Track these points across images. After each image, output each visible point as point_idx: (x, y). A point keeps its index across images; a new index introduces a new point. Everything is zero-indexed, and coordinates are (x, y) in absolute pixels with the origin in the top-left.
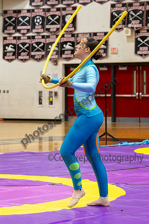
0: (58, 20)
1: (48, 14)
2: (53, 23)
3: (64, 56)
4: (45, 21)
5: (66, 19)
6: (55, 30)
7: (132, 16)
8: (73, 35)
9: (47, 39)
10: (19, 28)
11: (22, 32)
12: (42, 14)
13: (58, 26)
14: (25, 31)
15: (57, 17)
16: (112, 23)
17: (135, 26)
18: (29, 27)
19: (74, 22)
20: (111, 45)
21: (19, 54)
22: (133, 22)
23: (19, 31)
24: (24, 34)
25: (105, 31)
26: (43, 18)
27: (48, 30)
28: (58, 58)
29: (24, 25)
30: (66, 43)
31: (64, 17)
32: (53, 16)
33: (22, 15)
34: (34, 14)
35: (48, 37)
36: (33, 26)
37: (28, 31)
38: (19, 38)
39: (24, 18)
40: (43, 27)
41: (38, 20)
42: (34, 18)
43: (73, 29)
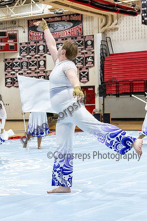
2: (33, 66)
4: (28, 64)
5: (40, 63)
7: (77, 60)
9: (30, 75)
10: (14, 68)
11: (16, 71)
12: (27, 60)
13: (36, 67)
14: (18, 70)
17: (79, 66)
18: (19, 68)
19: (45, 65)
21: (14, 83)
22: (78, 64)
23: (14, 70)
24: (17, 72)
26: (27, 62)
27: (30, 69)
29: (16, 67)
30: (40, 76)
31: (39, 62)
33: (15, 61)
34: (22, 61)
35: (30, 73)
36: (22, 68)
37: (19, 70)
38: (14, 74)
39: (16, 63)
40: (27, 68)
41: (25, 64)
42: (22, 63)
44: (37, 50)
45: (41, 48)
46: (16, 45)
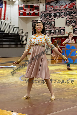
0: (49, 23)
1: (46, 21)
3: (51, 34)
4: (45, 23)
6: (48, 26)
7: (72, 22)
8: (54, 28)
12: (44, 21)
15: (49, 22)
16: (66, 24)
19: (54, 24)
20: (66, 31)
22: (73, 24)
25: (64, 26)
27: (46, 26)
28: (49, 35)
30: (52, 30)
31: (51, 22)
32: (48, 22)
43: (54, 26)
44: (50, 16)
45: (53, 14)
46: (39, 13)
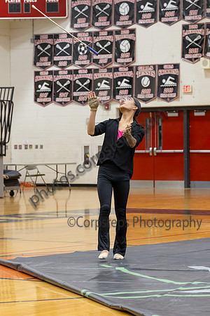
0: (109, 48)
1: (96, 40)
3: (118, 97)
5: (121, 47)
6: (106, 62)
8: (131, 69)
9: (95, 74)
10: (56, 59)
11: (60, 64)
12: (88, 39)
13: (110, 56)
14: (65, 64)
15: (109, 43)
16: (185, 51)
18: (70, 58)
19: (132, 51)
20: (184, 81)
21: (57, 95)
23: (56, 63)
24: (63, 67)
25: (175, 62)
27: (96, 61)
28: (111, 100)
29: (63, 54)
30: (121, 79)
31: (118, 44)
32: (103, 43)
33: (60, 41)
34: (76, 40)
35: (96, 71)
36: (76, 57)
37: (69, 63)
38: (56, 73)
39: (63, 45)
41: (83, 48)
42: (77, 45)
43: (131, 60)
44: (113, 14)
45: (124, 9)
